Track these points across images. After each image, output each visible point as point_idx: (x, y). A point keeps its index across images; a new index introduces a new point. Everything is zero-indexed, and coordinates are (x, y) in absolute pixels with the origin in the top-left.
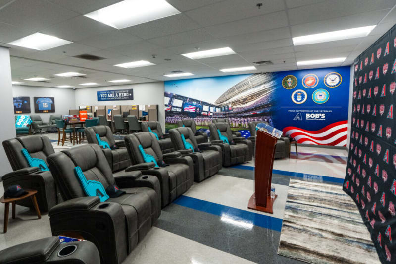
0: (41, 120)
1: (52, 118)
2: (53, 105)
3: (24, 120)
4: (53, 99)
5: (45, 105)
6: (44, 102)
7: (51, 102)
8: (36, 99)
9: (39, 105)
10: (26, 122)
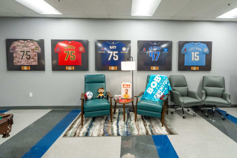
0: (186, 86)
1: (205, 84)
2: (208, 57)
3: (158, 84)
4: (209, 44)
5: (195, 57)
6: (195, 51)
7: (206, 50)
8: (182, 45)
9: (186, 56)
10: (161, 88)
